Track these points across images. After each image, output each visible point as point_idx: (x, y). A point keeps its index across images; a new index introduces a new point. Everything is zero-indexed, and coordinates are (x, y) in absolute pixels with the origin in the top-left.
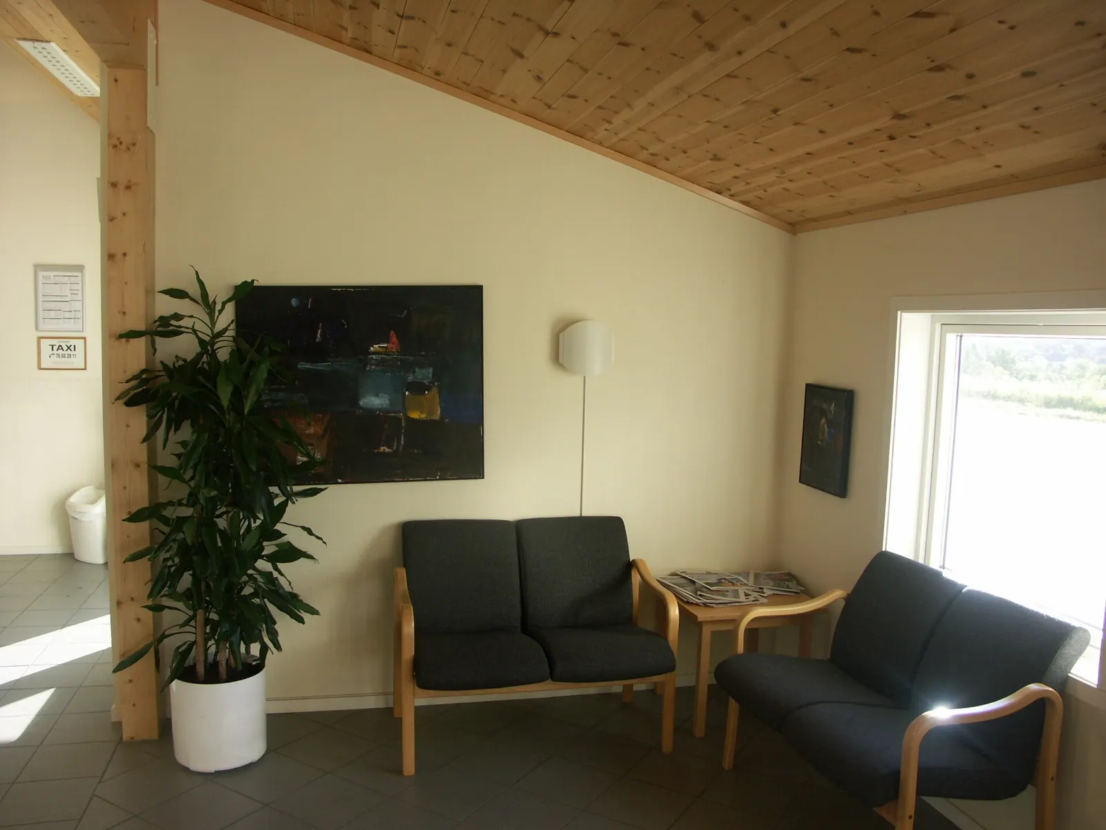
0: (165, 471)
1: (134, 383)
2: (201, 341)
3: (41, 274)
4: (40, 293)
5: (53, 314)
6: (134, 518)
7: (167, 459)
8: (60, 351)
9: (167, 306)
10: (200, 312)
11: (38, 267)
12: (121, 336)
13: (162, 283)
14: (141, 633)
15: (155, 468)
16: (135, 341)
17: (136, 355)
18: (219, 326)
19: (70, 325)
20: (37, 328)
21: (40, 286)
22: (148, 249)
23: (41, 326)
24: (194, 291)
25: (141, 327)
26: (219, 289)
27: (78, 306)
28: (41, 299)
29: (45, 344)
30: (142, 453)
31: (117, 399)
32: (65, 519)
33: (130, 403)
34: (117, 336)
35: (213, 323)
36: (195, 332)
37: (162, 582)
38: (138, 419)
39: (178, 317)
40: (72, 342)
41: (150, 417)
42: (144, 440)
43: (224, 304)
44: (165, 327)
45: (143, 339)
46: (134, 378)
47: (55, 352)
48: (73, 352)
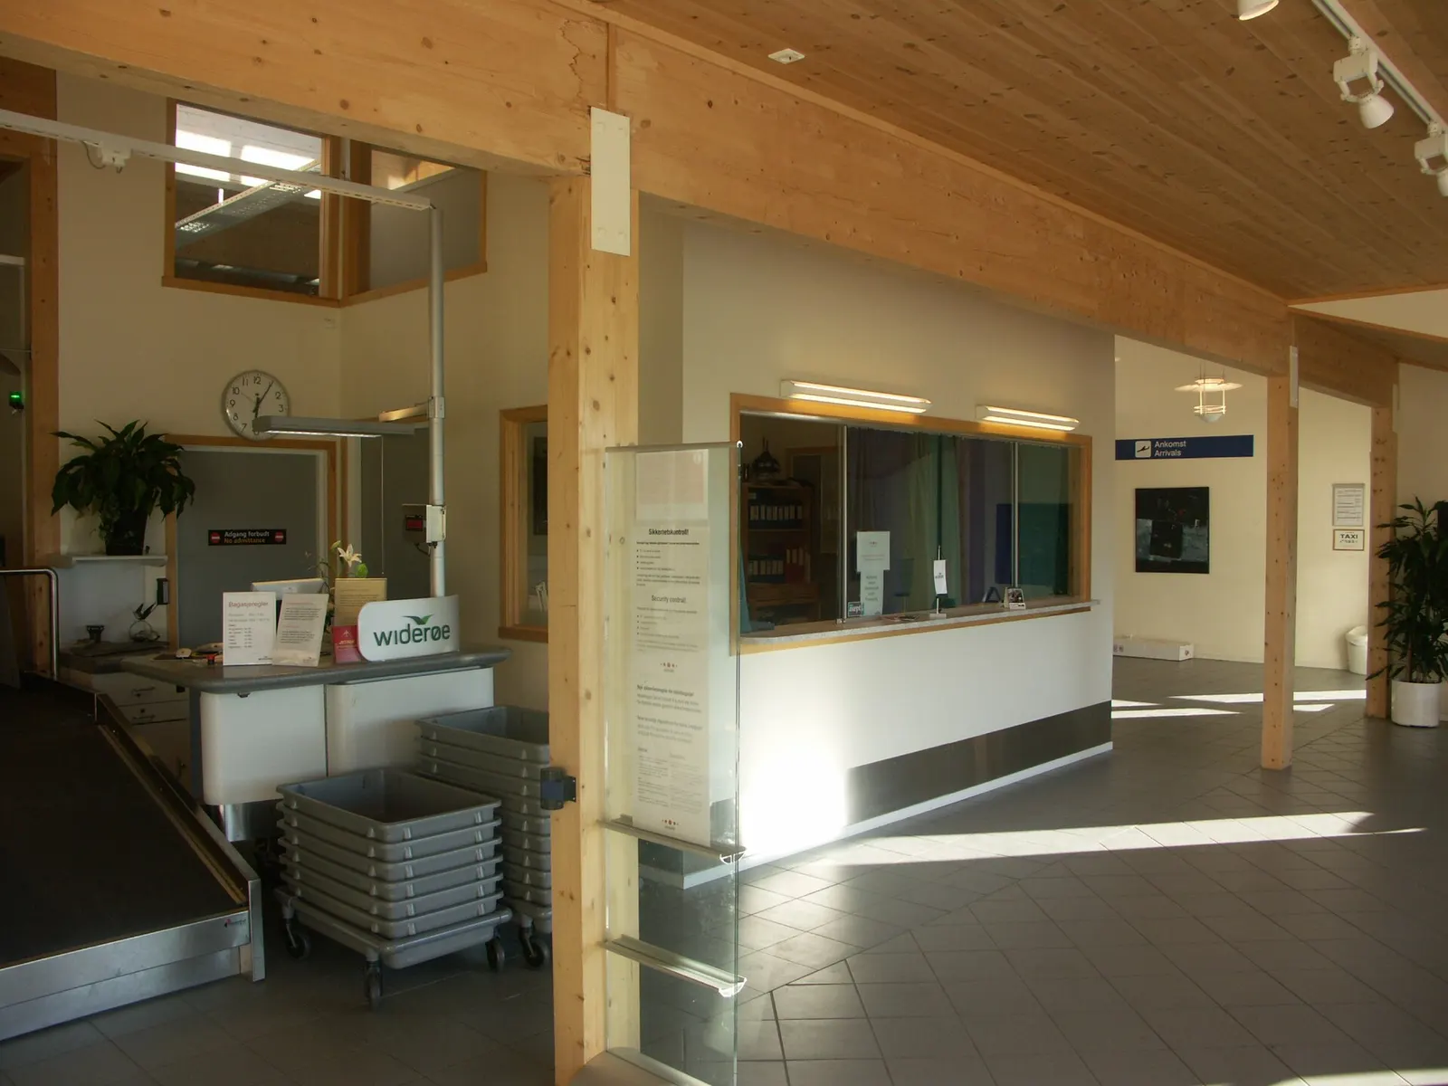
0: (1397, 586)
1: (1384, 548)
2: (1417, 529)
3: (1337, 490)
4: (1336, 501)
5: (1344, 515)
6: (1381, 605)
7: (1399, 580)
8: (1348, 539)
9: (1401, 513)
10: (1419, 516)
11: (1335, 486)
12: (1379, 526)
13: (1400, 502)
14: (1381, 664)
15: (1392, 585)
16: (1384, 529)
17: (1385, 535)
18: (1428, 522)
19: (1354, 522)
20: (1333, 524)
21: (1336, 497)
22: (1393, 487)
23: (1337, 523)
24: (1415, 505)
25: (1387, 522)
26: (1428, 504)
27: (1358, 510)
28: (1336, 505)
29: (1338, 534)
30: (1387, 579)
31: (1377, 554)
32: (1345, 645)
33: (1382, 557)
34: (1377, 526)
35: (1425, 520)
36: (1413, 524)
37: (1390, 635)
38: (1385, 565)
39: (1406, 518)
40: (1356, 533)
41: (1391, 563)
42: (1389, 573)
43: (1430, 512)
44: (1400, 523)
45: (1388, 529)
46: (1384, 545)
47: (1344, 539)
48: (1355, 540)
